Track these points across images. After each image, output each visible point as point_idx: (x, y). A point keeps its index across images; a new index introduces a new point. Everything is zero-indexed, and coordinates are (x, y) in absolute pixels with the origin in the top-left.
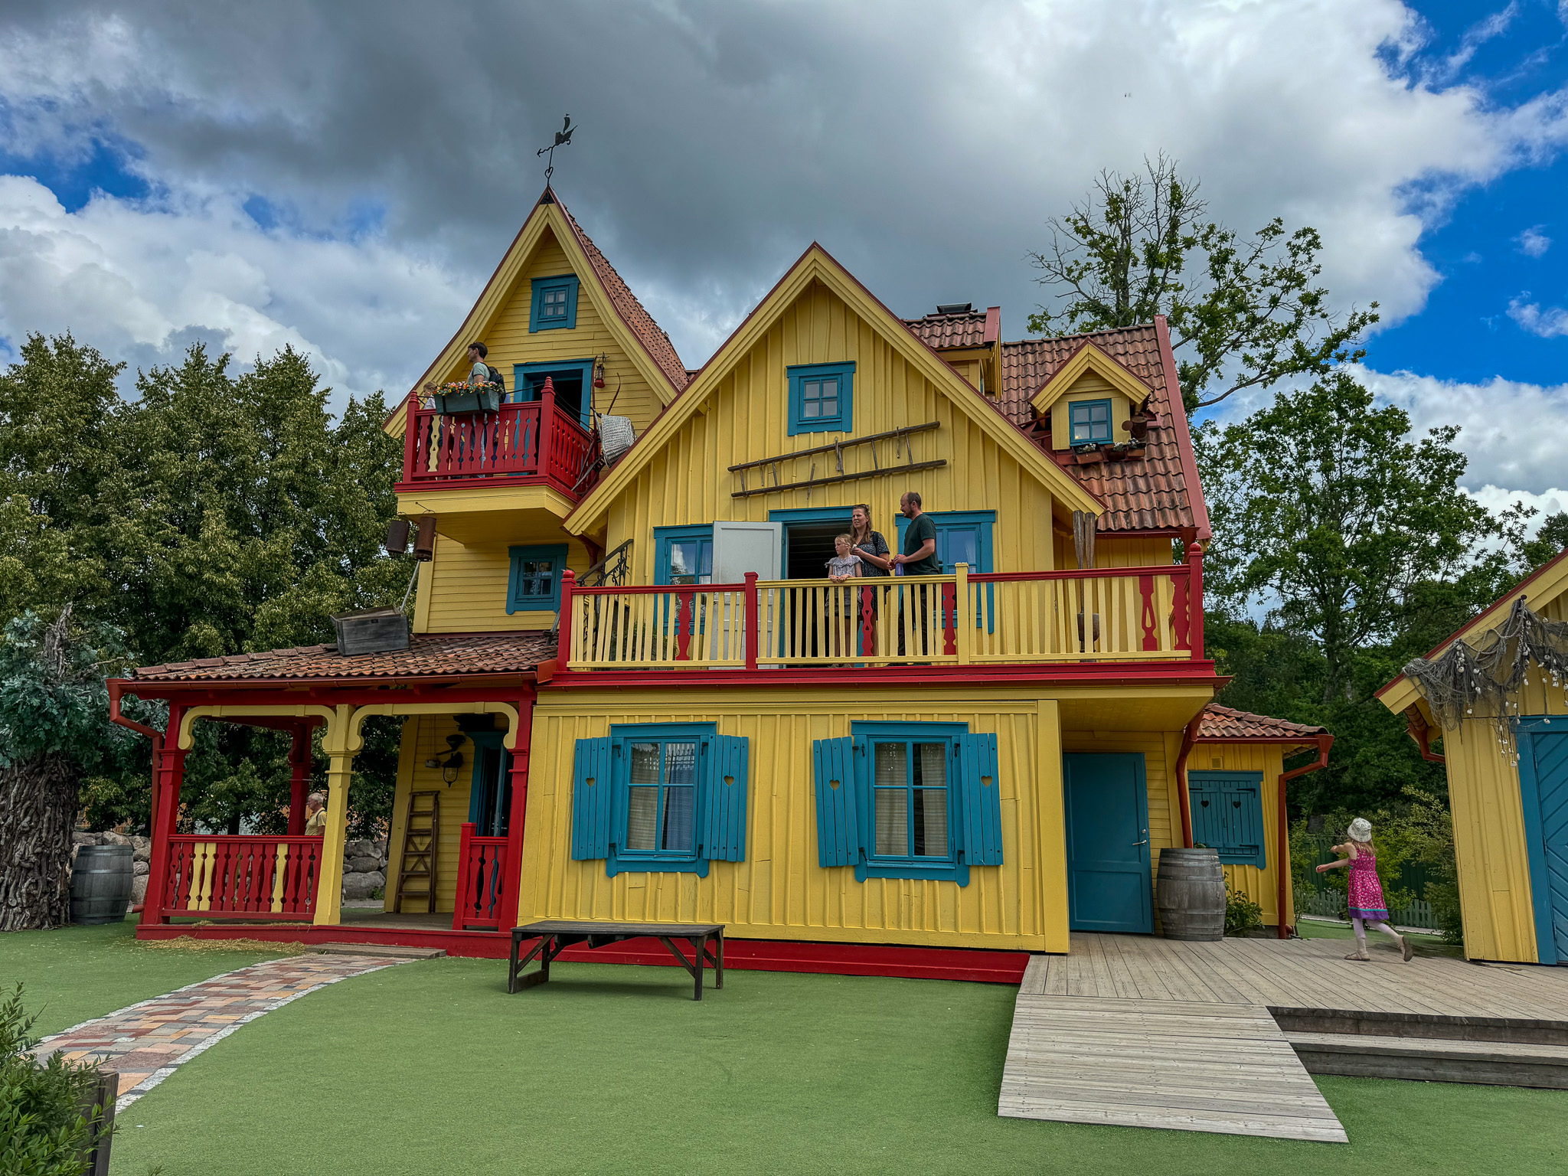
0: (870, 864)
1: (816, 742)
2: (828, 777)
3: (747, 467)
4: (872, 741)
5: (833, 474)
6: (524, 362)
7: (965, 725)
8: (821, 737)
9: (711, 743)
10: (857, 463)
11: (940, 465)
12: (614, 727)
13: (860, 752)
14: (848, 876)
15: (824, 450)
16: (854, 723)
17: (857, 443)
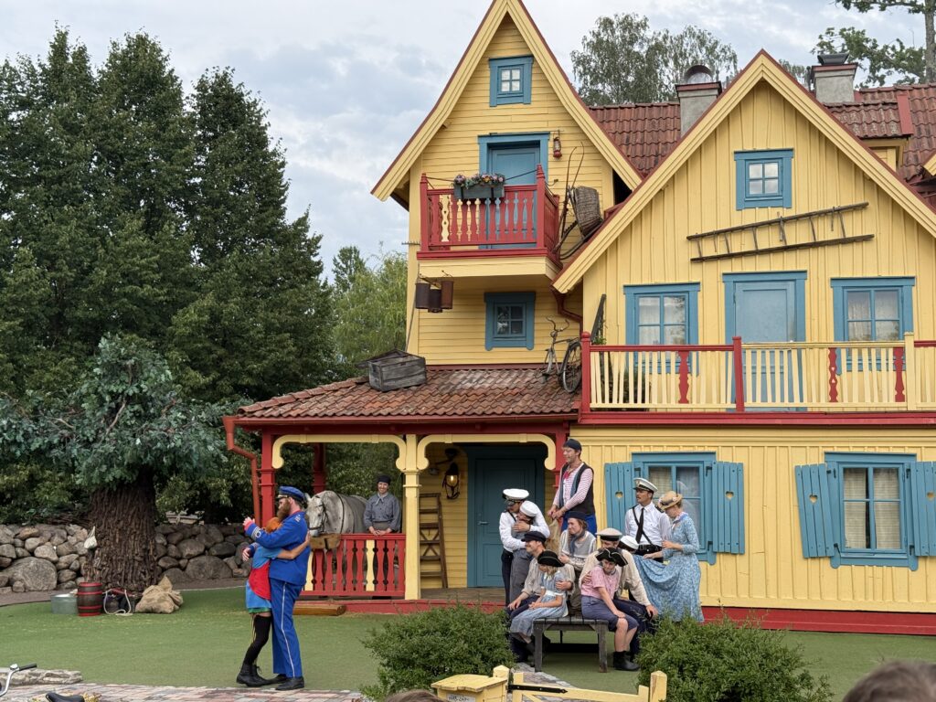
0: (843, 555)
1: (797, 467)
2: (808, 493)
3: (703, 236)
4: (842, 467)
5: (777, 244)
6: (487, 133)
7: (914, 456)
8: (802, 464)
9: (714, 467)
10: (797, 234)
11: (868, 238)
12: (634, 454)
13: (832, 475)
14: (826, 563)
15: (769, 224)
16: (827, 453)
17: (797, 218)
